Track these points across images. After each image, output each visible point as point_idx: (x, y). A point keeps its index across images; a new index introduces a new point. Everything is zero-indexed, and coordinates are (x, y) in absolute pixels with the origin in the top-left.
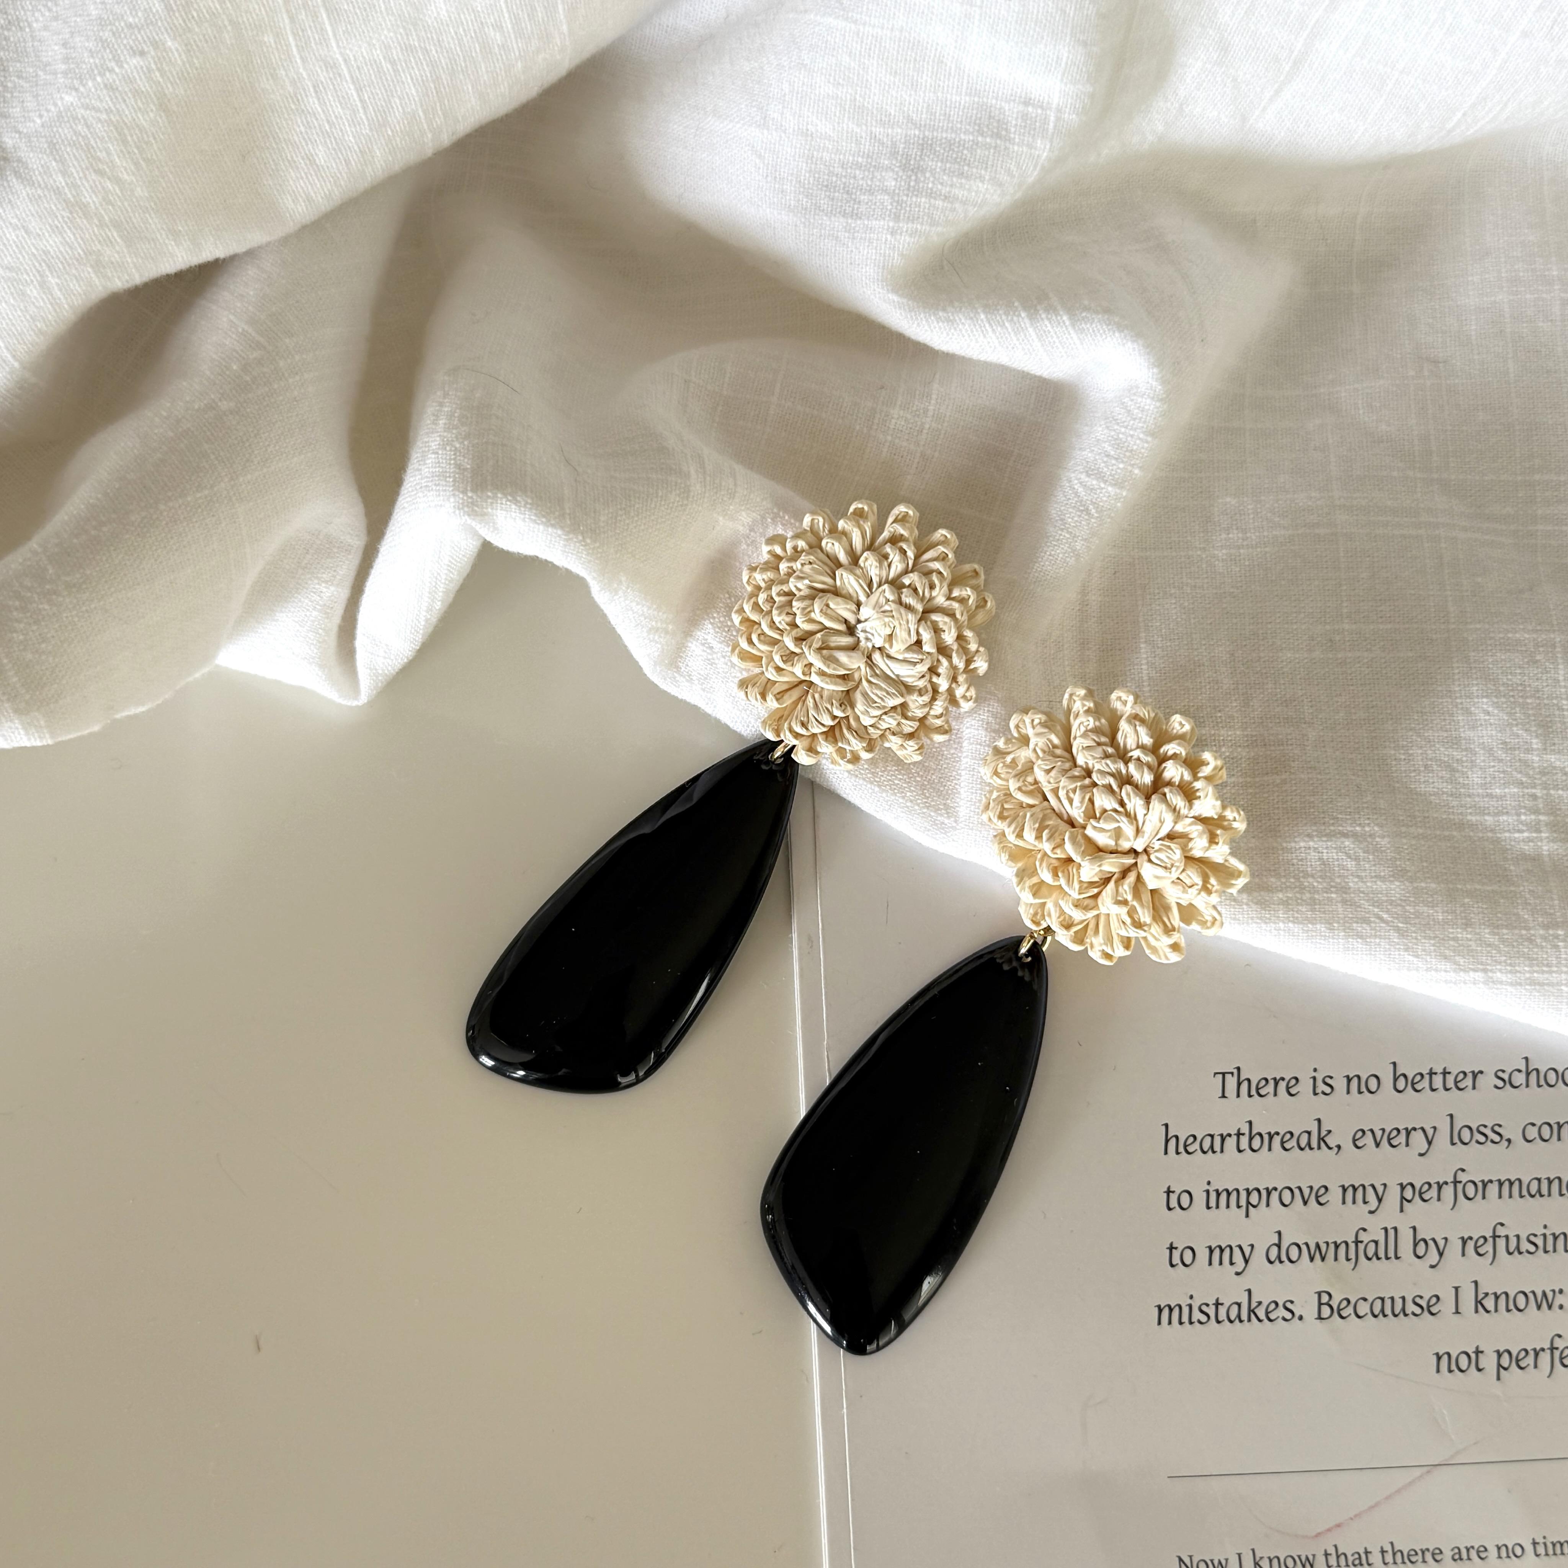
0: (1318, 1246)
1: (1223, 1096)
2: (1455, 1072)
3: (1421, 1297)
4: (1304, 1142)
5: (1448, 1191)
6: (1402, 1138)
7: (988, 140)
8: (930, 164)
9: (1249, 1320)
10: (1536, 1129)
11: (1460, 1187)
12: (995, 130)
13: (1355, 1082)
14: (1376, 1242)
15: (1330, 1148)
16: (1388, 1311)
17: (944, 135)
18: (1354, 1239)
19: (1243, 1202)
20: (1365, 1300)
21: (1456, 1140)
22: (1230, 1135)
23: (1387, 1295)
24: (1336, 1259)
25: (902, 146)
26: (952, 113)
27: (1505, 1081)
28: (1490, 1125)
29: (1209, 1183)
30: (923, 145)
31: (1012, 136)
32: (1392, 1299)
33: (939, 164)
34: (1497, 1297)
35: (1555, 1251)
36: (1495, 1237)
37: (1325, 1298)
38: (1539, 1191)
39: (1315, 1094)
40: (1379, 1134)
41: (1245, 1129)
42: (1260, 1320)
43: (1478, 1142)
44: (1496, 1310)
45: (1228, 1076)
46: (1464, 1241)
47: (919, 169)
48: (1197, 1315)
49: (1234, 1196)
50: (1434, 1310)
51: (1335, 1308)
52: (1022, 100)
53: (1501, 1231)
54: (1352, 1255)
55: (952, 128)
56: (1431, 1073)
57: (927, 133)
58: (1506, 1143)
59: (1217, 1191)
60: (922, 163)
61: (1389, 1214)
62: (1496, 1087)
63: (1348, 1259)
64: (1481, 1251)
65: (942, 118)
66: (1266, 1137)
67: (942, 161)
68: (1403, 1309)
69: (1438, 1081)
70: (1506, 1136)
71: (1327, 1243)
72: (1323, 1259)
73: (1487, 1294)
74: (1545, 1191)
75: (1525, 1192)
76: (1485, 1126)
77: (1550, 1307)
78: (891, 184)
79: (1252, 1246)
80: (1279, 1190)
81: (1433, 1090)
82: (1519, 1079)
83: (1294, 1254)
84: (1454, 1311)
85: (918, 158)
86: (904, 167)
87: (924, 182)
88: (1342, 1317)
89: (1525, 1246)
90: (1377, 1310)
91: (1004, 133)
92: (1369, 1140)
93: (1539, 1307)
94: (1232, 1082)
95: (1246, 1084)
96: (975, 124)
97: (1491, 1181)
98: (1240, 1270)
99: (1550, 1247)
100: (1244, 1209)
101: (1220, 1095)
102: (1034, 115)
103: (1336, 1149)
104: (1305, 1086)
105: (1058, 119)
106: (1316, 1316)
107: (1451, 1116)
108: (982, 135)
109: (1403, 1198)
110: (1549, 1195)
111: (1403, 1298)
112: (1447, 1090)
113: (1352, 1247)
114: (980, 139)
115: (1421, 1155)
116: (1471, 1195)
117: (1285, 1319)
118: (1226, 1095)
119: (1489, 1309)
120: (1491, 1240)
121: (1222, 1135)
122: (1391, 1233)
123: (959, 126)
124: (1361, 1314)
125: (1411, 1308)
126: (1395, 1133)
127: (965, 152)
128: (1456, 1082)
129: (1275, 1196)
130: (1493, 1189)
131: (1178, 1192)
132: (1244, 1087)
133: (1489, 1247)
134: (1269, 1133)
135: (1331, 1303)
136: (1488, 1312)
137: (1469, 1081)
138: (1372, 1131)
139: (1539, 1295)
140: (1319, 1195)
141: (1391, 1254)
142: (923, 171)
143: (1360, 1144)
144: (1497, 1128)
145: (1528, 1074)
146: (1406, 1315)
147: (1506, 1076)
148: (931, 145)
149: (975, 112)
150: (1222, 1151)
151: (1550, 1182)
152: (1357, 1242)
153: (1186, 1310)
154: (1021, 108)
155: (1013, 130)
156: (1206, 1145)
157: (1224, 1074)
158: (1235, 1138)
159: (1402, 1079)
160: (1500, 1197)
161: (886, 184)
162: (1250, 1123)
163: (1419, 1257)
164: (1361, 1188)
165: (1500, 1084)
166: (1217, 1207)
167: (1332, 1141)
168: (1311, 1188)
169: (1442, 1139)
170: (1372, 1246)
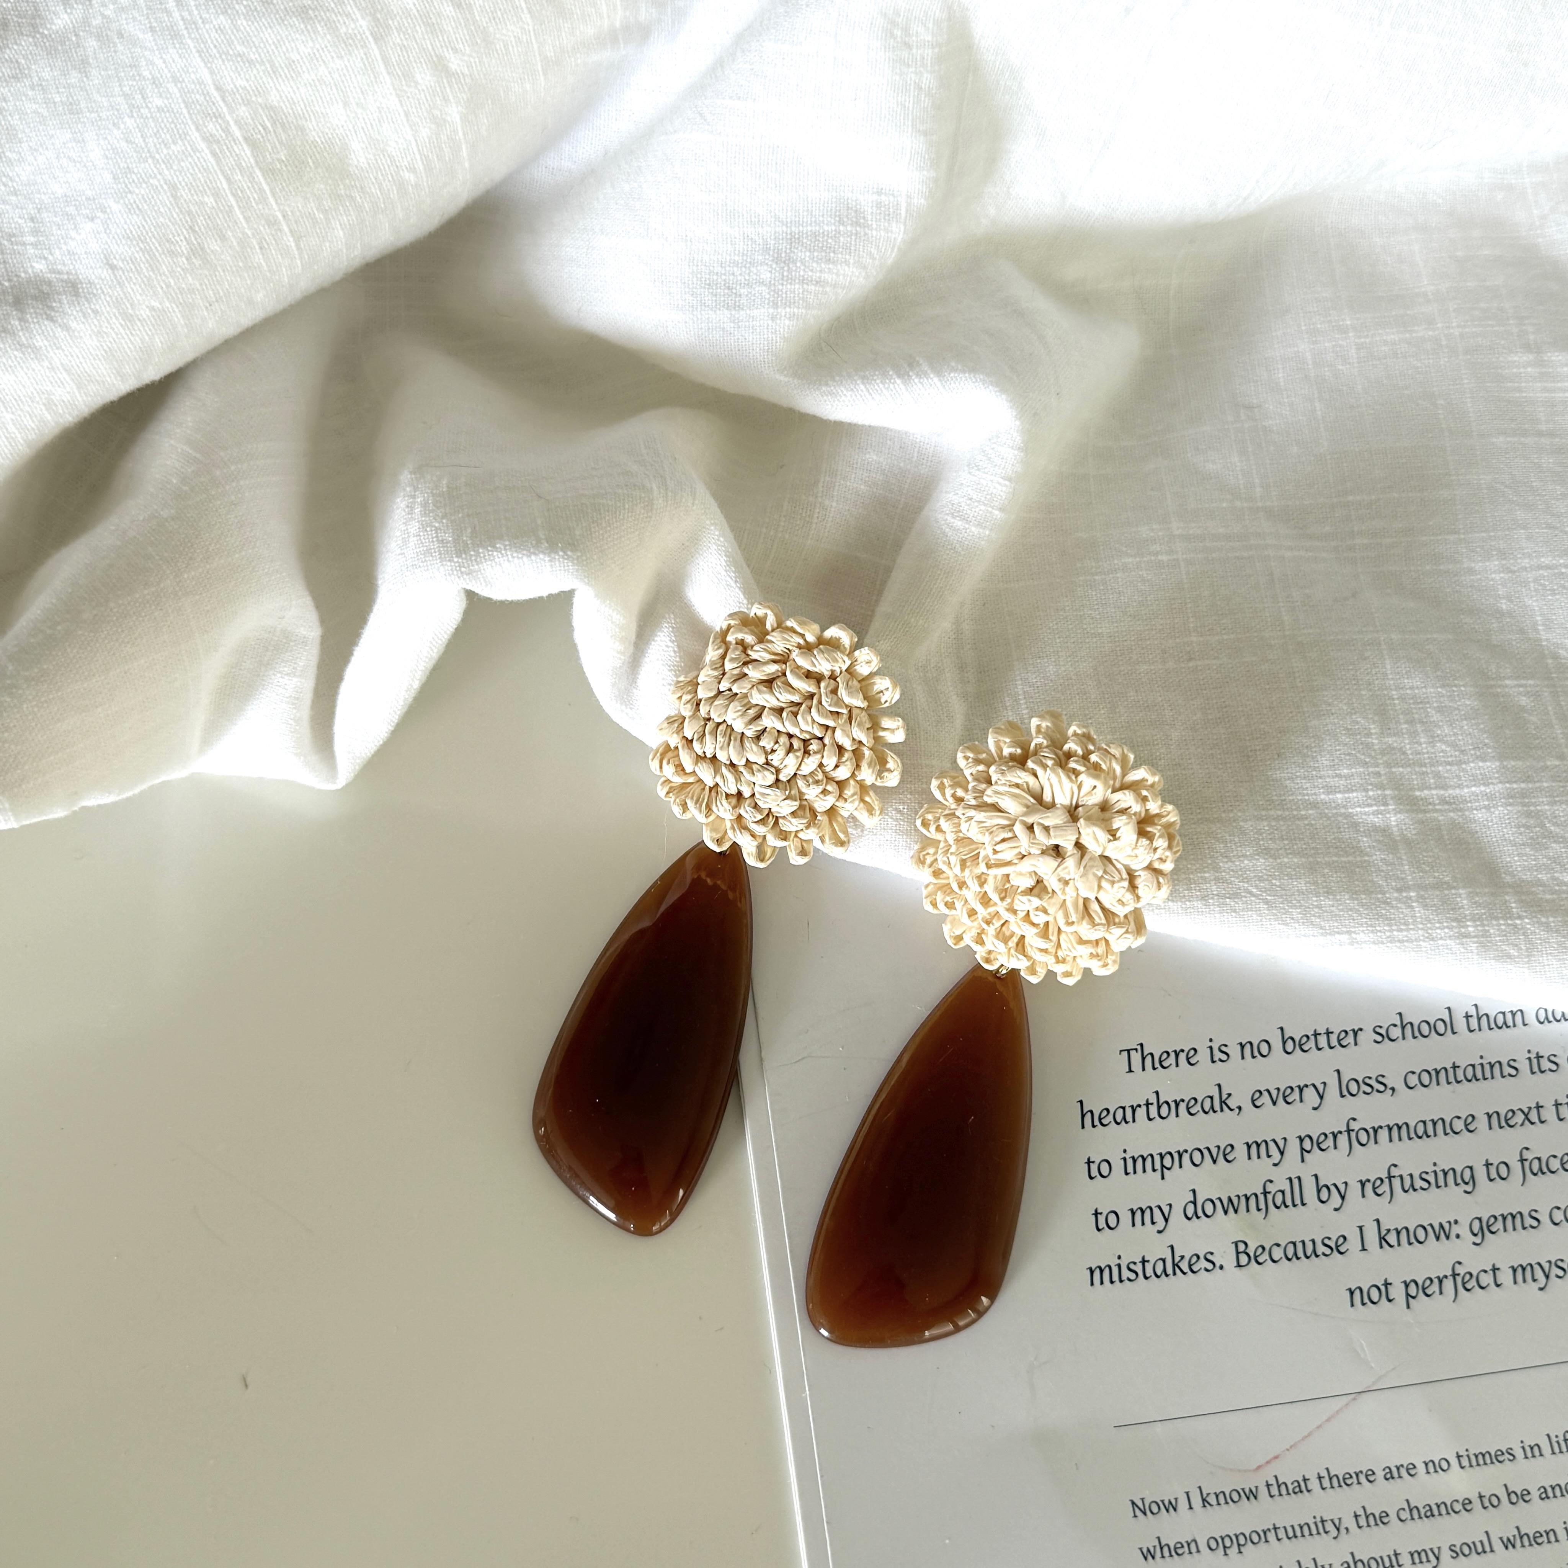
0: (1230, 1200)
1: (1130, 1071)
2: (1337, 1032)
3: (1329, 1238)
4: (1207, 1107)
5: (1343, 1139)
6: (1296, 1095)
7: (849, 228)
8: (799, 254)
9: (1175, 1274)
10: (1415, 1077)
11: (1353, 1134)
12: (854, 220)
13: (1248, 1048)
14: (1283, 1192)
15: (1231, 1110)
16: (1300, 1253)
17: (809, 228)
18: (1262, 1191)
19: (1158, 1166)
20: (1278, 1245)
21: (1345, 1092)
22: (1139, 1106)
23: (1297, 1239)
24: (1248, 1210)
25: (773, 242)
26: (814, 209)
27: (1383, 1036)
28: (1374, 1077)
29: (1125, 1151)
30: (791, 239)
31: (870, 223)
32: (1303, 1242)
33: (808, 254)
34: (1398, 1233)
35: (1446, 1185)
36: (1390, 1177)
37: (1242, 1247)
38: (1425, 1132)
39: (1213, 1062)
40: (1274, 1093)
41: (1153, 1100)
42: (1184, 1273)
43: (1365, 1093)
44: (1399, 1245)
45: (1133, 1053)
46: (1363, 1184)
47: (789, 261)
48: (1126, 1274)
49: (1149, 1160)
50: (1342, 1249)
51: (1252, 1255)
52: (875, 190)
53: (1395, 1172)
54: (1262, 1205)
55: (815, 222)
56: (1316, 1034)
57: (793, 229)
58: (1391, 1092)
59: (1133, 1158)
60: (792, 255)
61: (1292, 1165)
62: (1376, 1042)
63: (1259, 1210)
64: (1379, 1191)
65: (805, 213)
66: (1173, 1105)
67: (810, 251)
68: (1314, 1251)
69: (1323, 1041)
70: (1390, 1086)
71: (1238, 1196)
72: (1236, 1211)
73: (1389, 1231)
74: (1430, 1131)
75: (1413, 1135)
76: (1370, 1078)
77: (1448, 1237)
78: (766, 276)
79: (1170, 1205)
80: (1189, 1152)
81: (1319, 1049)
82: (1396, 1033)
83: (1209, 1211)
84: (1360, 1248)
85: (788, 251)
86: (777, 260)
87: (796, 271)
88: (1259, 1263)
89: (1419, 1183)
90: (1290, 1254)
91: (862, 221)
92: (1266, 1098)
93: (1438, 1238)
94: (1136, 1057)
95: (1149, 1057)
96: (836, 216)
97: (1381, 1127)
98: (1161, 1229)
99: (1441, 1182)
100: (1159, 1173)
101: (1128, 1070)
102: (887, 203)
103: (1237, 1110)
104: (1203, 1056)
105: (909, 204)
106: (1235, 1264)
107: (1338, 1071)
108: (843, 225)
109: (1302, 1149)
110: (1435, 1135)
111: (1313, 1241)
112: (1331, 1048)
113: (1261, 1198)
114: (842, 228)
115: (1315, 1109)
116: (1364, 1141)
117: (1207, 1270)
118: (1133, 1069)
119: (1392, 1244)
120: (1386, 1181)
121: (1132, 1107)
122: (1296, 1182)
123: (821, 219)
124: (1276, 1259)
125: (1321, 1249)
126: (1289, 1091)
127: (830, 241)
128: (1339, 1041)
129: (1186, 1157)
130: (1383, 1134)
131: (1097, 1162)
132: (1148, 1060)
133: (1386, 1187)
134: (1175, 1101)
135: (1247, 1251)
136: (1391, 1246)
137: (1350, 1039)
138: (1268, 1091)
139: (1437, 1228)
140: (1225, 1154)
141: (1298, 1201)
142: (794, 262)
143: (1258, 1103)
144: (1380, 1079)
145: (1403, 1028)
146: (1317, 1256)
147: (1383, 1032)
148: (799, 238)
149: (834, 205)
150: (1134, 1121)
151: (1434, 1124)
152: (1265, 1193)
153: (1115, 1271)
154: (875, 197)
155: (870, 217)
156: (1119, 1118)
157: (1128, 1051)
158: (1144, 1108)
159: (1290, 1041)
160: (1391, 1141)
161: (762, 276)
162: (1157, 1093)
163: (1323, 1202)
164: (1264, 1144)
165: (1379, 1038)
166: (1135, 1172)
167: (1232, 1103)
168: (1218, 1147)
169: (1332, 1092)
170: (1280, 1195)
